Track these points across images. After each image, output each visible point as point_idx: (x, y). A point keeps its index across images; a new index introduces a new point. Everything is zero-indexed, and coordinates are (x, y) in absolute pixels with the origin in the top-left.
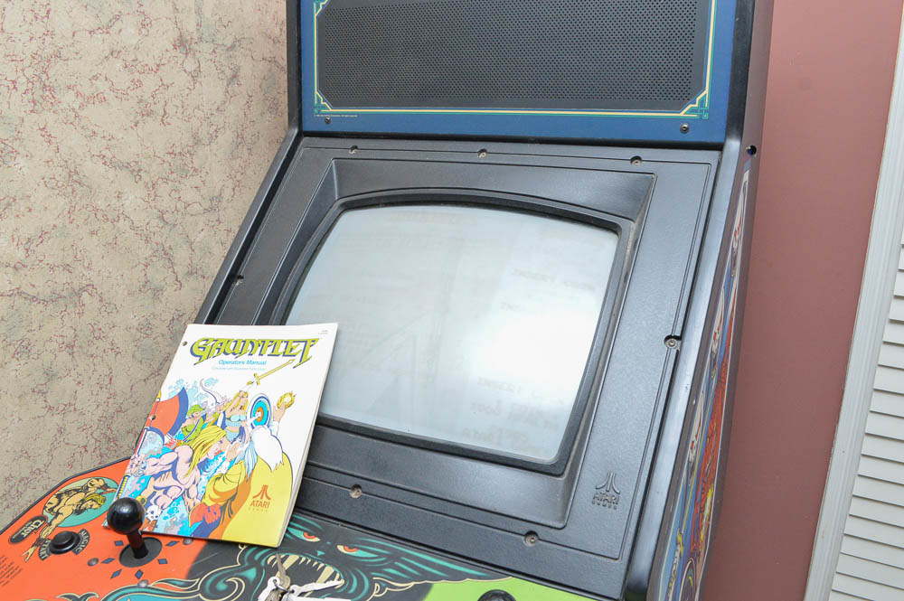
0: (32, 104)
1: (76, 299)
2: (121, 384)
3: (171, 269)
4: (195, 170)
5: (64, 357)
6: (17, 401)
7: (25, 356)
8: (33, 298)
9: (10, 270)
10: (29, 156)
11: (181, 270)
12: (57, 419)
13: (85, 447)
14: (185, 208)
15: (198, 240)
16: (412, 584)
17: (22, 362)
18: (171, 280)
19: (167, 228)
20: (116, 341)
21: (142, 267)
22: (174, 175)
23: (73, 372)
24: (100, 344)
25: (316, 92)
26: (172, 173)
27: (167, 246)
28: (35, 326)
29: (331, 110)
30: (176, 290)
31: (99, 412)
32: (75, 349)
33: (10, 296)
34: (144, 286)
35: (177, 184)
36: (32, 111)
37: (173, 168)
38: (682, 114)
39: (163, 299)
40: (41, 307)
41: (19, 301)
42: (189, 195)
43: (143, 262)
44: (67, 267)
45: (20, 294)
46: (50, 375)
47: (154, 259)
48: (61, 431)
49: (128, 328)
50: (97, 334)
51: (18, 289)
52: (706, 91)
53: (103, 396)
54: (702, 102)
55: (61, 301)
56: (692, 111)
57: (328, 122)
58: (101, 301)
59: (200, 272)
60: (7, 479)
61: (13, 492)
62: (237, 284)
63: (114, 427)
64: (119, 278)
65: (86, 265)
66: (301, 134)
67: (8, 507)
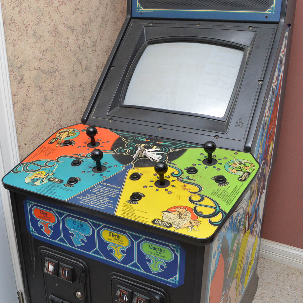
0: (47, 4)
1: (54, 73)
2: (65, 106)
3: (81, 67)
4: (90, 31)
5: (50, 93)
6: (37, 106)
7: (40, 91)
8: (43, 72)
9: (38, 61)
10: (45, 22)
11: (84, 67)
12: (47, 115)
13: (54, 127)
14: (86, 45)
15: (89, 57)
16: (181, 149)
17: (39, 93)
18: (80, 71)
19: (81, 51)
20: (64, 91)
21: (73, 65)
22: (83, 32)
23: (52, 99)
24: (59, 90)
25: (138, 3)
26: (83, 31)
27: (80, 58)
28: (43, 81)
29: (143, 10)
30: (82, 75)
31: (58, 115)
32: (53, 91)
33: (37, 70)
34: (73, 72)
35: (84, 36)
36: (46, 7)
37: (83, 29)
38: (266, 12)
39: (78, 78)
40: (45, 75)
41: (40, 72)
42: (87, 40)
43: (73, 63)
44: (52, 62)
45: (40, 69)
46: (46, 100)
47: (76, 62)
48: (48, 119)
49: (68, 86)
50: (59, 87)
51: (40, 67)
52: (274, 5)
53: (59, 110)
54: (273, 8)
55: (51, 73)
56: (269, 11)
57: (141, 14)
58: (61, 75)
59: (89, 69)
60: (33, 133)
61: (34, 139)
62: (112, 69)
63: (62, 121)
64: (66, 67)
65: (58, 62)
66: (131, 18)
67: (32, 143)
